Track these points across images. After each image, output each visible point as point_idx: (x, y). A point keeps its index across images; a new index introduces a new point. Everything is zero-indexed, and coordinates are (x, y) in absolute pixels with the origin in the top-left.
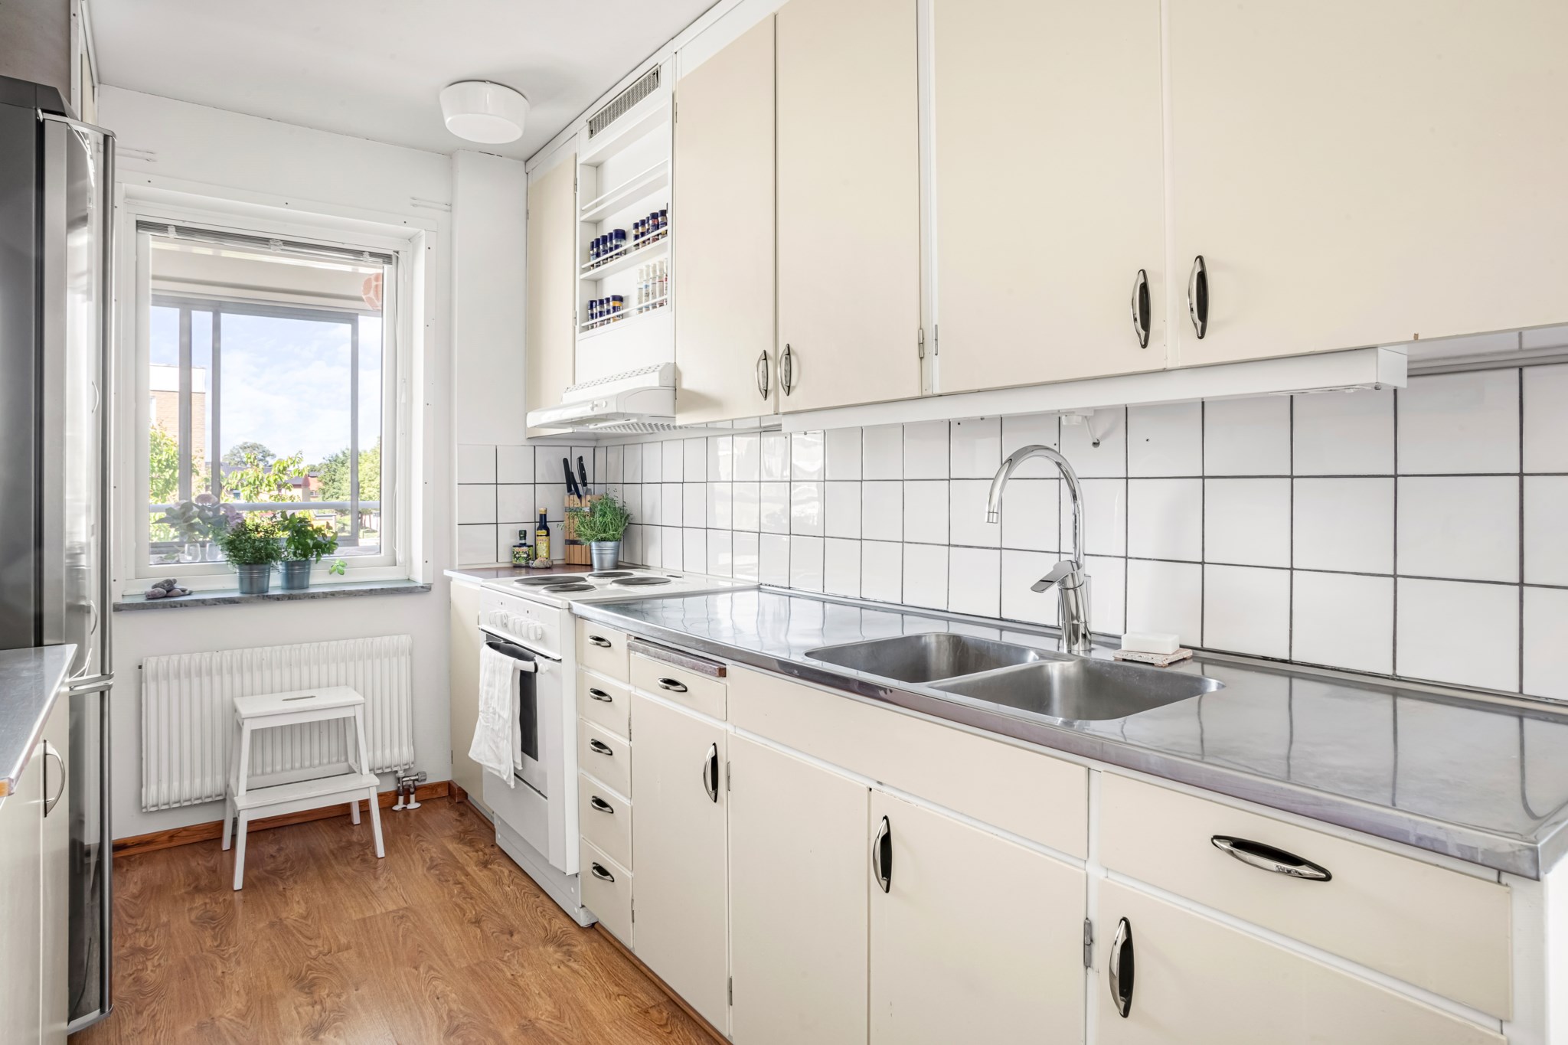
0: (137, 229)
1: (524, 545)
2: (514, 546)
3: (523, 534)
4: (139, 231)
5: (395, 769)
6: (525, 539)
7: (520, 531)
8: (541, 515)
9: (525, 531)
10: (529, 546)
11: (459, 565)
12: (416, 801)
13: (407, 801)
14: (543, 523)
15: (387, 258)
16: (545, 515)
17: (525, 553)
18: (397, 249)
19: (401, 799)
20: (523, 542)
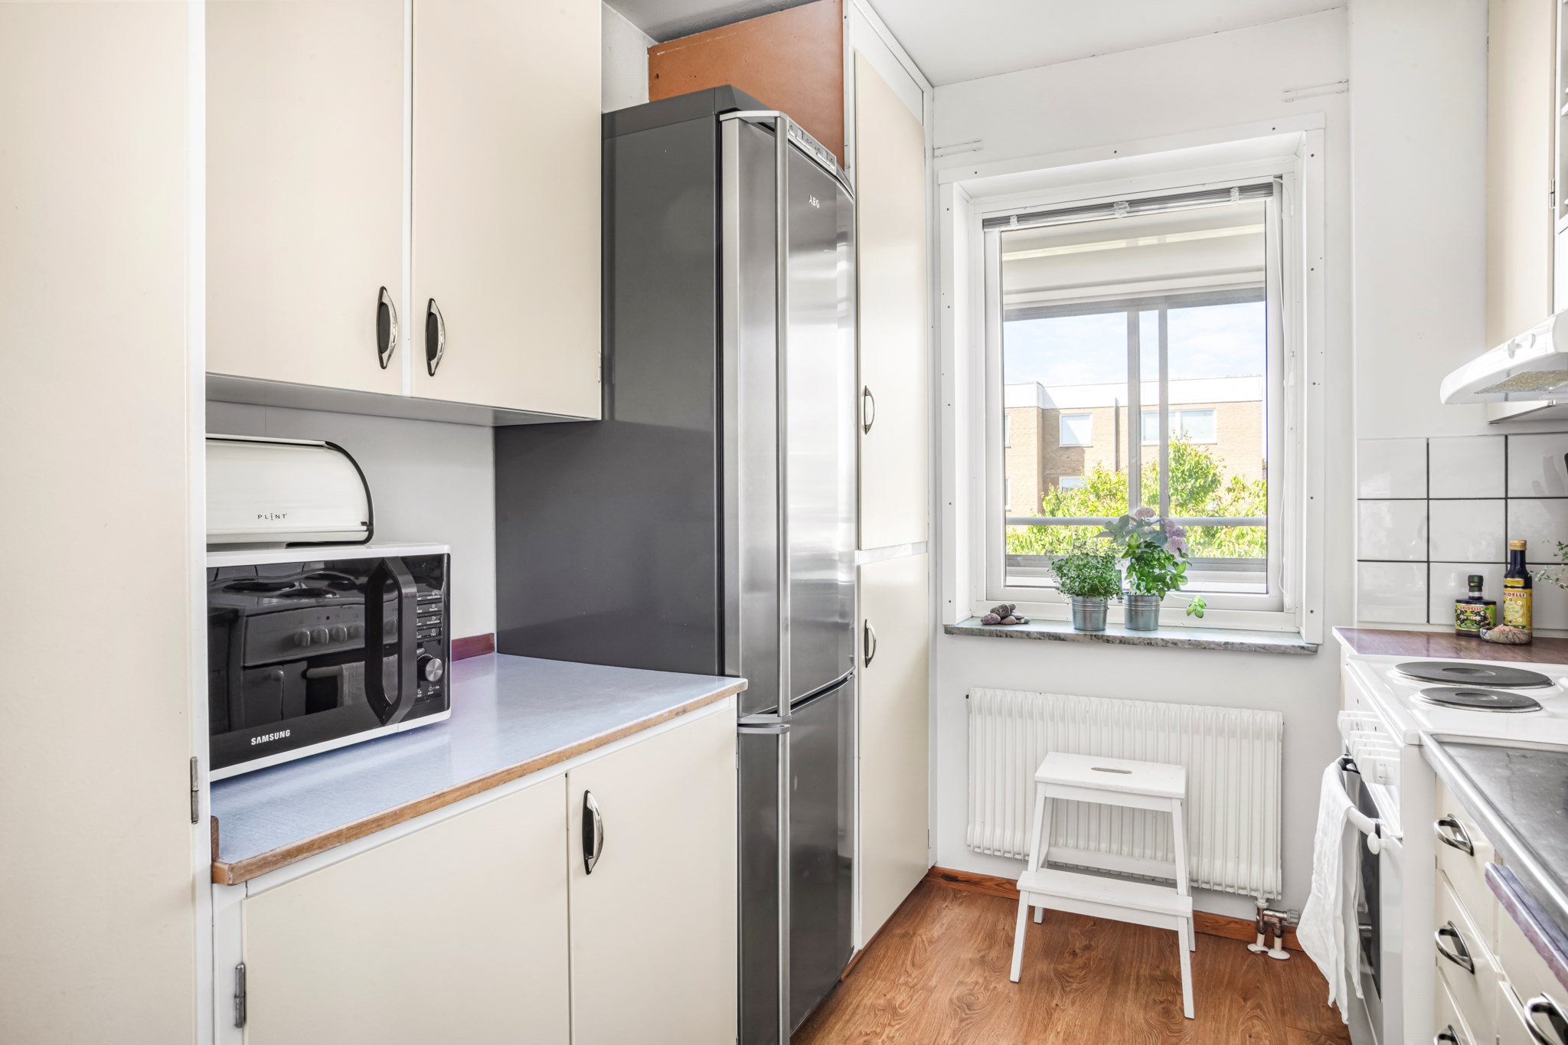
0: (983, 228)
1: (1479, 600)
2: (1458, 601)
3: (1477, 582)
4: (985, 230)
5: (1254, 894)
6: (1480, 590)
7: (1471, 578)
8: (1514, 553)
9: (1481, 578)
10: (1487, 603)
11: (1359, 622)
12: (1284, 948)
13: (1269, 944)
14: (1518, 565)
15: (1267, 188)
16: (1523, 553)
17: (1478, 614)
18: (1278, 173)
19: (1261, 938)
20: (1476, 594)
